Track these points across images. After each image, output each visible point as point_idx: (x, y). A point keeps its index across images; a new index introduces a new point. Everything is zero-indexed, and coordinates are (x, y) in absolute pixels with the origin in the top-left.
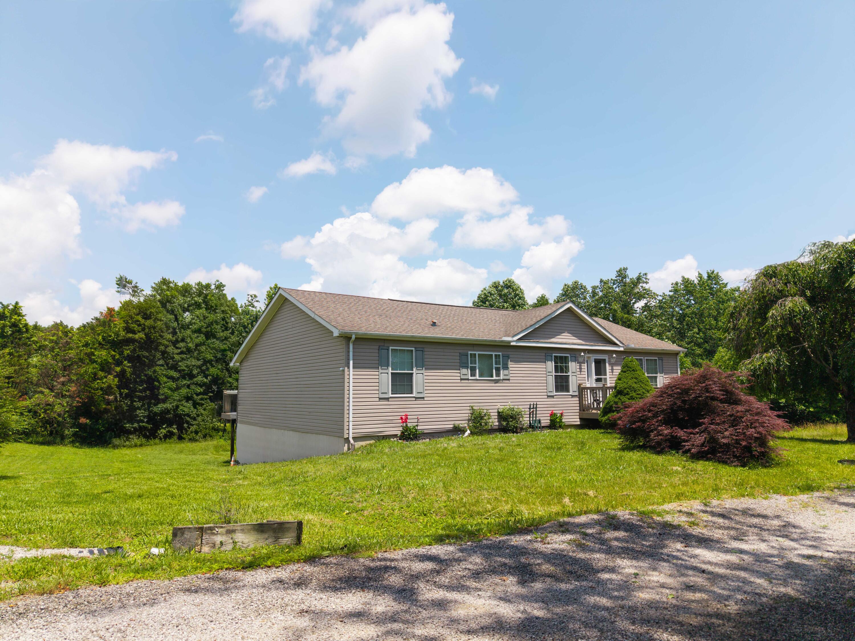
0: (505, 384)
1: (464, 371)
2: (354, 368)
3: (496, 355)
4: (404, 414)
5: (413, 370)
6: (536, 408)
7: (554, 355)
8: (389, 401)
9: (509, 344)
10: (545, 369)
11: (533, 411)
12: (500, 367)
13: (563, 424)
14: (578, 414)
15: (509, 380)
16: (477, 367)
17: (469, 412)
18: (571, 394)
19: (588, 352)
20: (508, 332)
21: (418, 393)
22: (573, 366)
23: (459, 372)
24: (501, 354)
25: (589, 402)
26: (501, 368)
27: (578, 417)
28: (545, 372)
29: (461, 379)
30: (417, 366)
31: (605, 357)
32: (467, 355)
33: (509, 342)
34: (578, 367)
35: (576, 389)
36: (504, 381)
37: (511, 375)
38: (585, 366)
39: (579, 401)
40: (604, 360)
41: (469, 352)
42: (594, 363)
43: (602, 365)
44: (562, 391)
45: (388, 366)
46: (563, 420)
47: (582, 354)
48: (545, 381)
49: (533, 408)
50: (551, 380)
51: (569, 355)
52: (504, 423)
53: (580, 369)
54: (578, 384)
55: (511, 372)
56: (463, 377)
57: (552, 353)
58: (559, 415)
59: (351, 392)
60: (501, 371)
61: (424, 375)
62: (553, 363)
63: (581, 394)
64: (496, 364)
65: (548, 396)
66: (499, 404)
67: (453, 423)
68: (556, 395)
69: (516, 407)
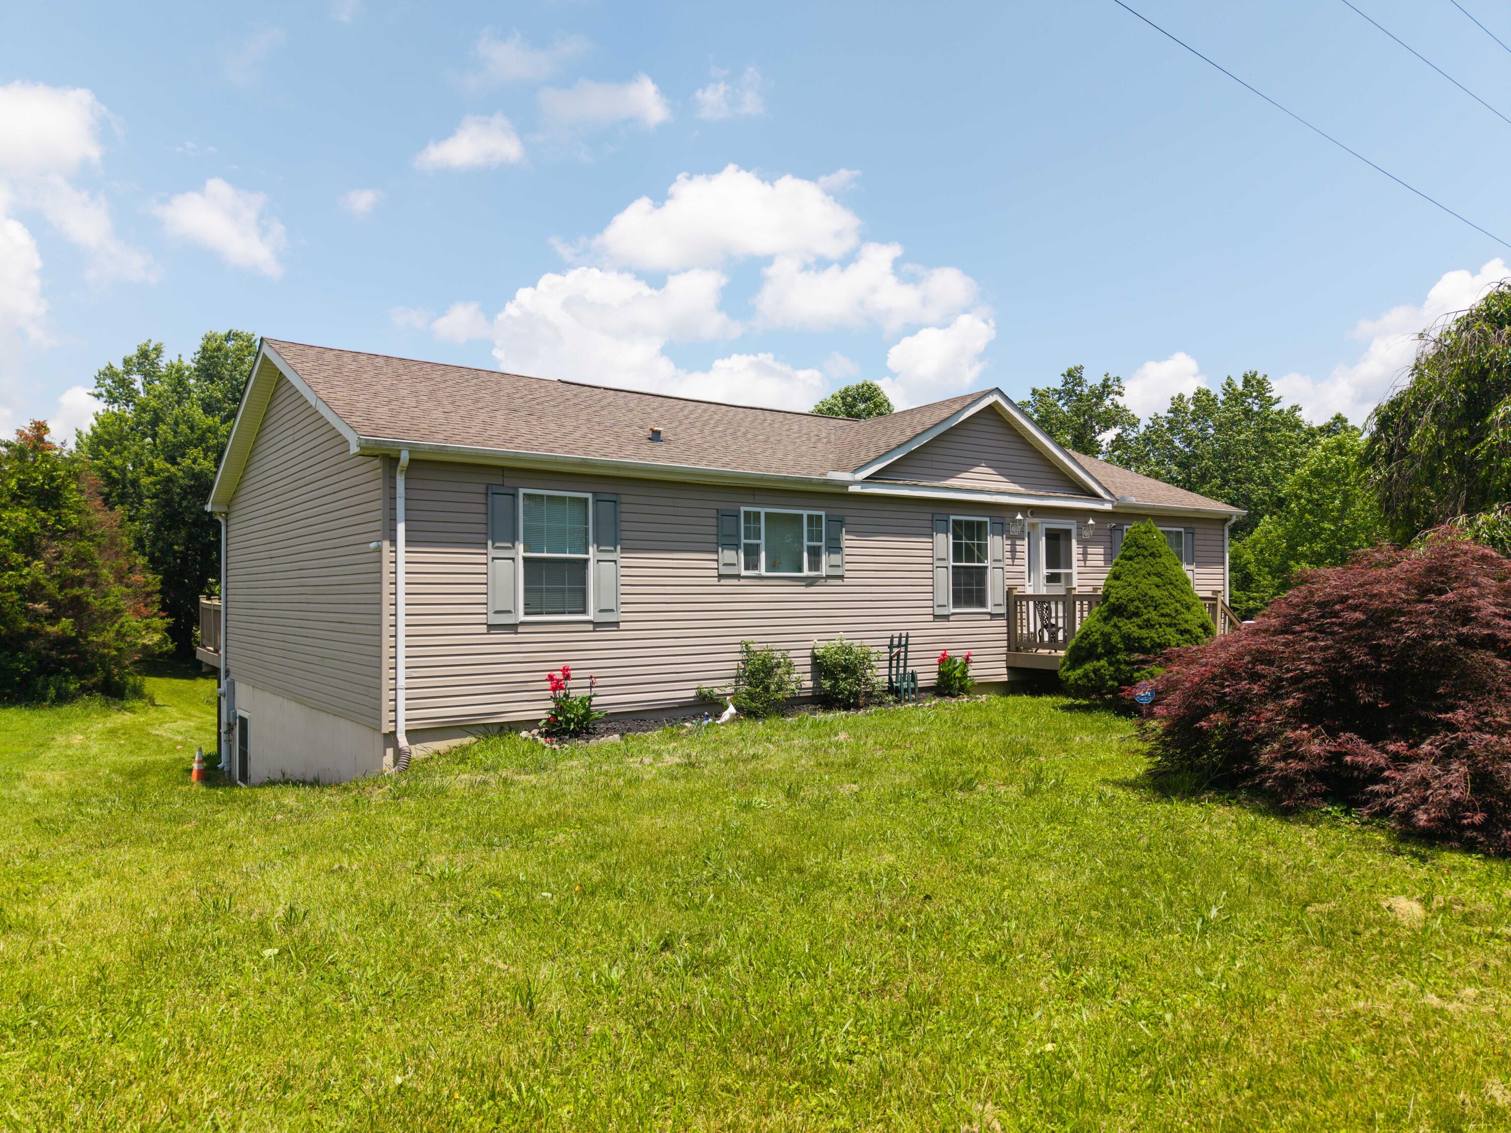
0: (834, 587)
1: (728, 555)
2: (408, 542)
3: (810, 517)
4: (560, 666)
5: (587, 553)
6: (906, 645)
7: (952, 517)
8: (517, 633)
9: (844, 491)
10: (929, 553)
11: (898, 654)
12: (820, 547)
13: (969, 684)
14: (1004, 657)
15: (841, 577)
16: (763, 547)
17: (739, 656)
18: (989, 610)
19: (1032, 514)
20: (845, 462)
21: (601, 611)
22: (996, 545)
23: (715, 557)
24: (823, 513)
25: (1032, 630)
26: (823, 549)
27: (1004, 664)
28: (930, 560)
29: (721, 577)
30: (598, 542)
31: (1069, 524)
32: (737, 516)
33: (845, 484)
34: (1008, 548)
35: (1001, 598)
36: (830, 582)
37: (848, 567)
38: (1023, 546)
39: (1008, 626)
40: (1068, 532)
41: (743, 509)
42: (1044, 539)
43: (1062, 543)
44: (969, 603)
45: (514, 539)
46: (970, 673)
47: (1019, 517)
48: (930, 582)
49: (899, 646)
50: (944, 580)
51: (987, 519)
52: (827, 684)
53: (1013, 551)
54: (1006, 588)
55: (848, 559)
56: (724, 571)
57: (949, 515)
58: (959, 660)
59: (402, 609)
60: (824, 557)
61: (619, 564)
62: (951, 537)
63: (1012, 613)
64: (810, 539)
65: (935, 616)
66: (815, 637)
67: (695, 685)
68: (953, 614)
69: (857, 643)
